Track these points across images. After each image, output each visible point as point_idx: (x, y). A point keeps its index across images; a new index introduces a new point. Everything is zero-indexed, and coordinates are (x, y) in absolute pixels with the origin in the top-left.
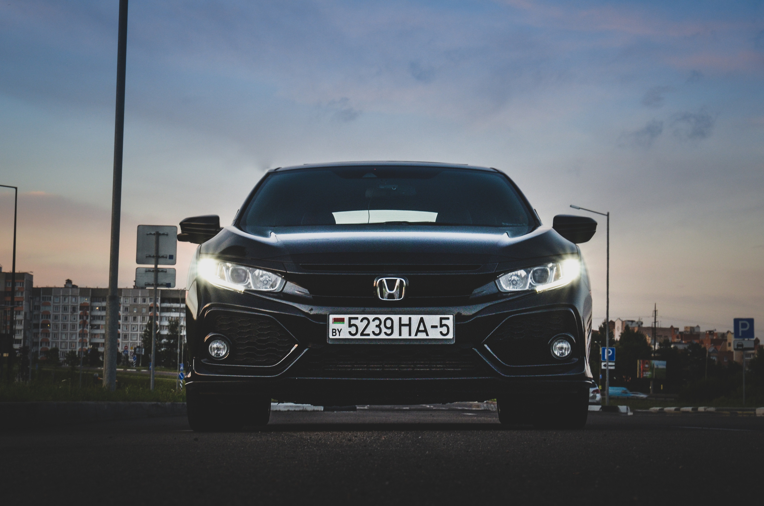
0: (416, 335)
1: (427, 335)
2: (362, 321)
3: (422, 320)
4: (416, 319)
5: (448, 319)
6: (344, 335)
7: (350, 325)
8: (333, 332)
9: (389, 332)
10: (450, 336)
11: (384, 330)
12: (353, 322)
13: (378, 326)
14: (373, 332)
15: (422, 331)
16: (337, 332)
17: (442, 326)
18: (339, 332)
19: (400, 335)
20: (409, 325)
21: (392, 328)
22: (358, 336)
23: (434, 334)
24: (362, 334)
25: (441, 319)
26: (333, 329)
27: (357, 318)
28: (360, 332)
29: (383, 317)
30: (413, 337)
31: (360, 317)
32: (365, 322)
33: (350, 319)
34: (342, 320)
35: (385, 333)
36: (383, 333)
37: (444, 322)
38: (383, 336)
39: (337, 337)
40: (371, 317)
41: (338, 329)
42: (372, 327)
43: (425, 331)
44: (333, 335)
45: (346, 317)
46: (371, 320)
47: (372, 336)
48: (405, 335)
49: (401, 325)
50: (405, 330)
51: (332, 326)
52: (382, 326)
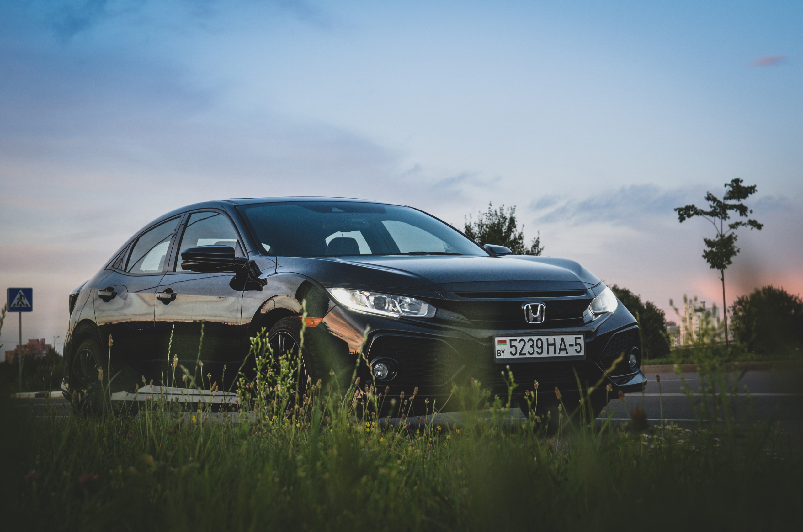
0: (559, 353)
1: (567, 353)
2: (519, 342)
3: (563, 340)
4: (558, 338)
5: (580, 338)
6: (507, 355)
7: (511, 346)
8: (498, 353)
9: (540, 351)
10: (582, 353)
11: (536, 350)
12: (513, 343)
13: (532, 346)
14: (529, 352)
15: (563, 350)
16: (501, 353)
17: (576, 344)
18: (503, 353)
19: (548, 354)
20: (554, 345)
21: (541, 347)
22: (517, 356)
23: (572, 352)
24: (520, 354)
25: (576, 338)
26: (498, 350)
27: (516, 340)
28: (519, 352)
29: (535, 338)
30: (557, 355)
31: (519, 338)
32: (522, 343)
33: (511, 340)
34: (504, 342)
35: (537, 352)
36: (535, 353)
37: (578, 341)
38: (535, 355)
39: (501, 357)
40: (526, 338)
41: (502, 350)
42: (528, 348)
43: (565, 349)
44: (498, 356)
45: (508, 339)
46: (526, 341)
47: (528, 356)
48: (552, 354)
49: (548, 345)
50: (551, 348)
51: (498, 347)
52: (535, 346)
